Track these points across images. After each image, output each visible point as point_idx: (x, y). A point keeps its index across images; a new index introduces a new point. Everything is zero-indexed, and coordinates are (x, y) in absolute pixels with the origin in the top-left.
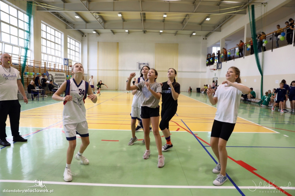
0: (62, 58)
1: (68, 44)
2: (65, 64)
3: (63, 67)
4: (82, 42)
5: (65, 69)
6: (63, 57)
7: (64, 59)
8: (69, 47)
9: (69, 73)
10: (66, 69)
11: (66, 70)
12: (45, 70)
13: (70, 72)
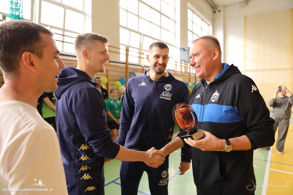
0: (176, 47)
1: (189, 22)
2: (183, 59)
3: (179, 64)
4: (214, 22)
5: (181, 69)
6: (179, 45)
7: (181, 49)
8: (190, 27)
9: (190, 79)
10: (185, 70)
11: (183, 71)
12: (127, 68)
13: (192, 77)
